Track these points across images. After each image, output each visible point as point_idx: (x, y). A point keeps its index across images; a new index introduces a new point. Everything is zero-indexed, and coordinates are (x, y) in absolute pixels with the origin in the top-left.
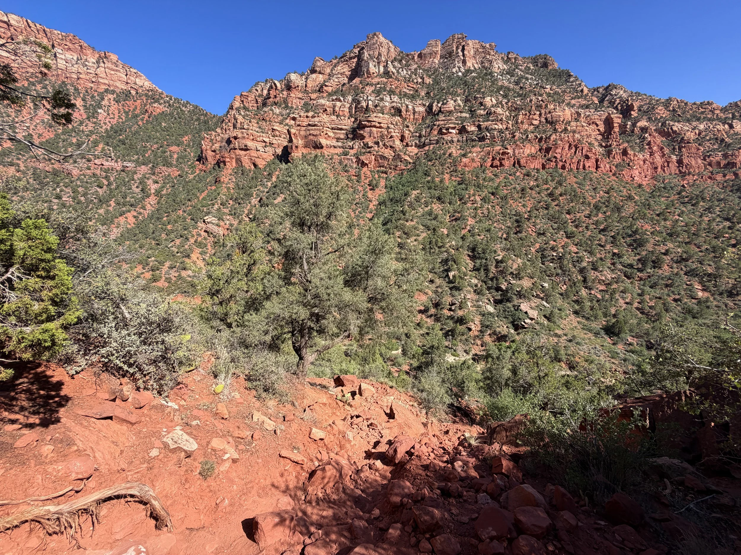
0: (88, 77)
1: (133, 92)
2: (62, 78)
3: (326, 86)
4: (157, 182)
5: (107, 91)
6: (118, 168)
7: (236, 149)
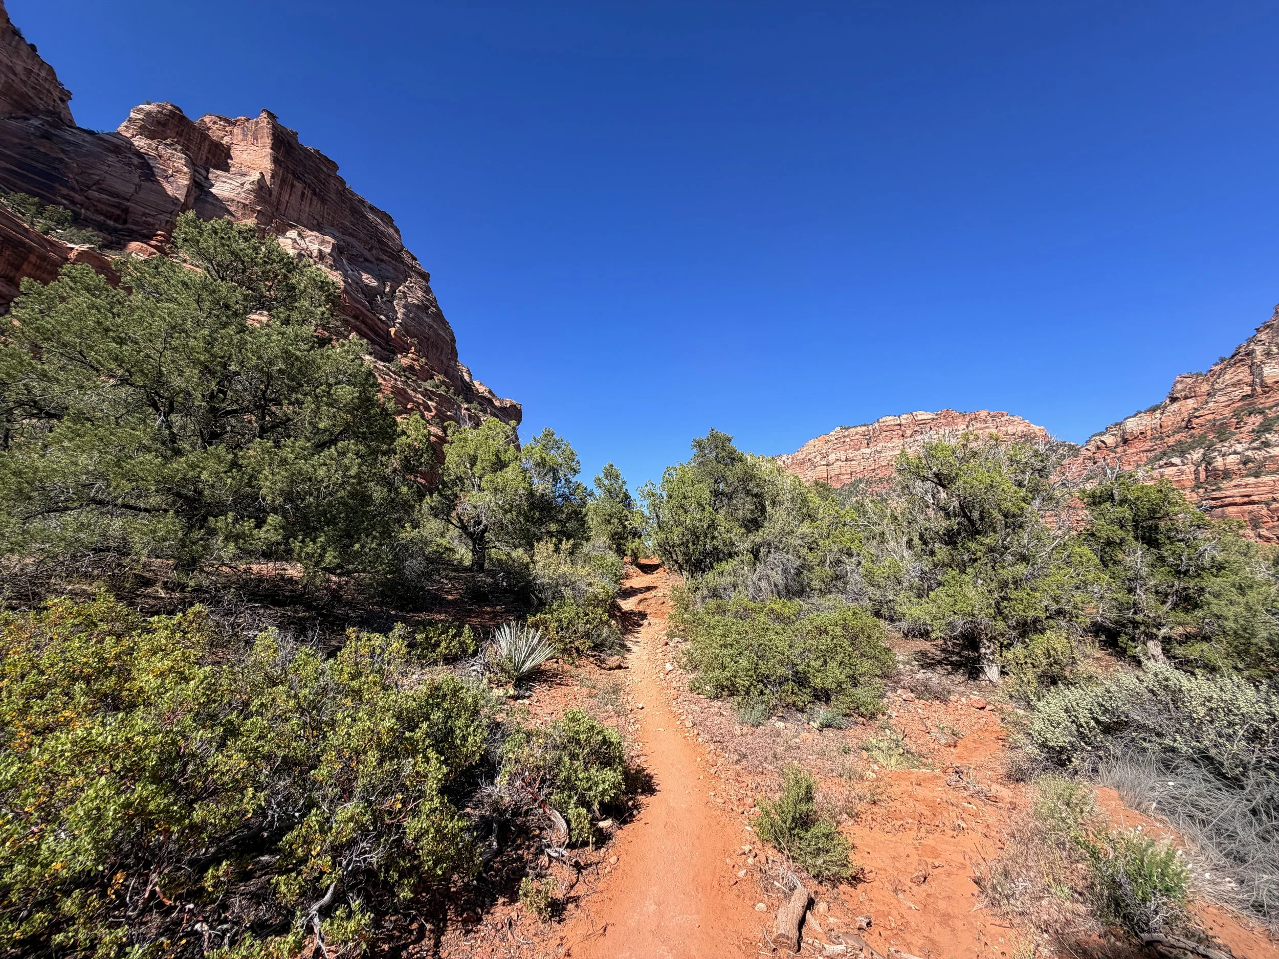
3: (1197, 417)
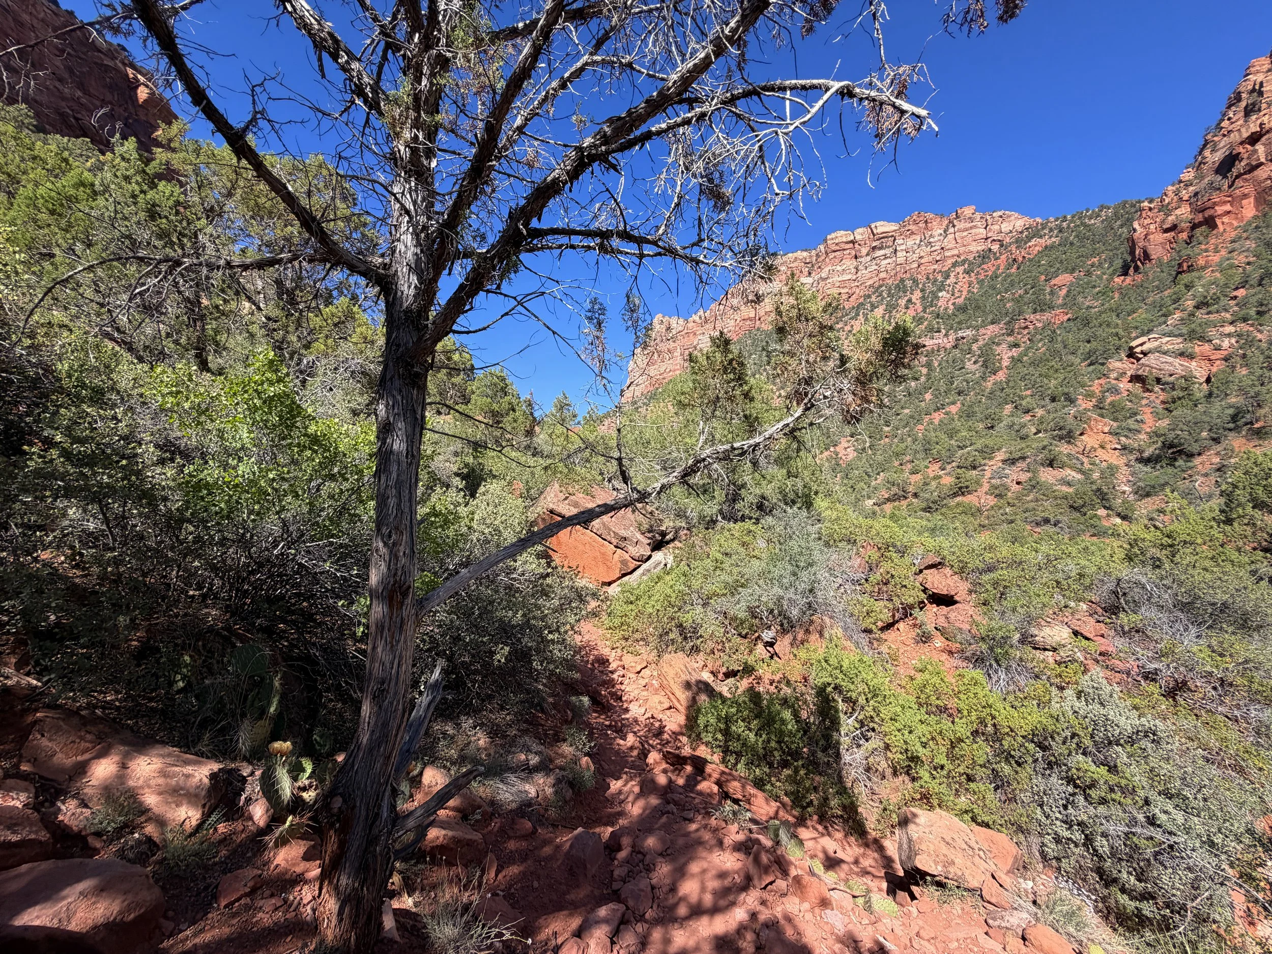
0: (931, 258)
1: (995, 247)
2: (900, 275)
4: (1016, 345)
5: (954, 265)
6: (948, 346)
7: (1262, 164)
